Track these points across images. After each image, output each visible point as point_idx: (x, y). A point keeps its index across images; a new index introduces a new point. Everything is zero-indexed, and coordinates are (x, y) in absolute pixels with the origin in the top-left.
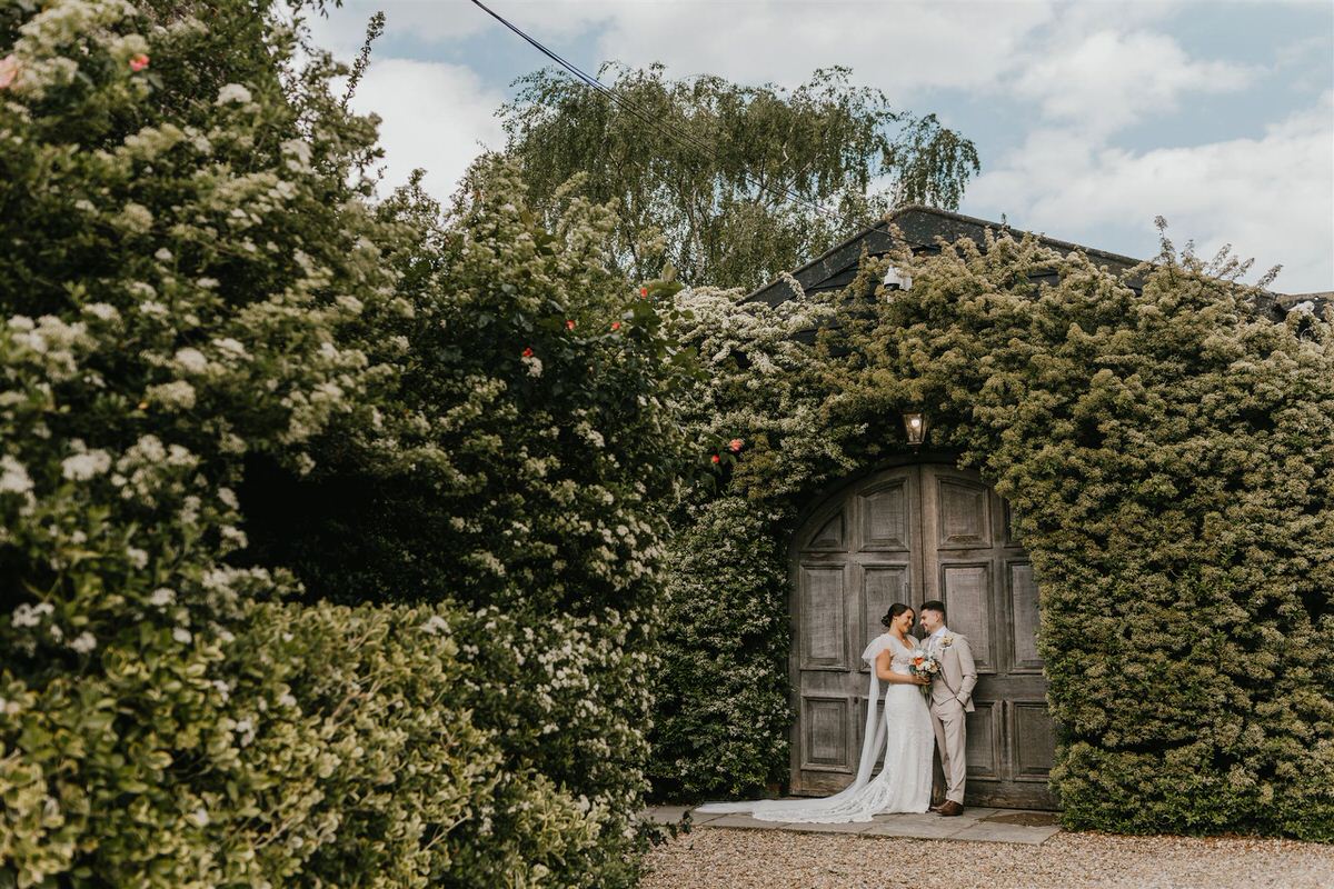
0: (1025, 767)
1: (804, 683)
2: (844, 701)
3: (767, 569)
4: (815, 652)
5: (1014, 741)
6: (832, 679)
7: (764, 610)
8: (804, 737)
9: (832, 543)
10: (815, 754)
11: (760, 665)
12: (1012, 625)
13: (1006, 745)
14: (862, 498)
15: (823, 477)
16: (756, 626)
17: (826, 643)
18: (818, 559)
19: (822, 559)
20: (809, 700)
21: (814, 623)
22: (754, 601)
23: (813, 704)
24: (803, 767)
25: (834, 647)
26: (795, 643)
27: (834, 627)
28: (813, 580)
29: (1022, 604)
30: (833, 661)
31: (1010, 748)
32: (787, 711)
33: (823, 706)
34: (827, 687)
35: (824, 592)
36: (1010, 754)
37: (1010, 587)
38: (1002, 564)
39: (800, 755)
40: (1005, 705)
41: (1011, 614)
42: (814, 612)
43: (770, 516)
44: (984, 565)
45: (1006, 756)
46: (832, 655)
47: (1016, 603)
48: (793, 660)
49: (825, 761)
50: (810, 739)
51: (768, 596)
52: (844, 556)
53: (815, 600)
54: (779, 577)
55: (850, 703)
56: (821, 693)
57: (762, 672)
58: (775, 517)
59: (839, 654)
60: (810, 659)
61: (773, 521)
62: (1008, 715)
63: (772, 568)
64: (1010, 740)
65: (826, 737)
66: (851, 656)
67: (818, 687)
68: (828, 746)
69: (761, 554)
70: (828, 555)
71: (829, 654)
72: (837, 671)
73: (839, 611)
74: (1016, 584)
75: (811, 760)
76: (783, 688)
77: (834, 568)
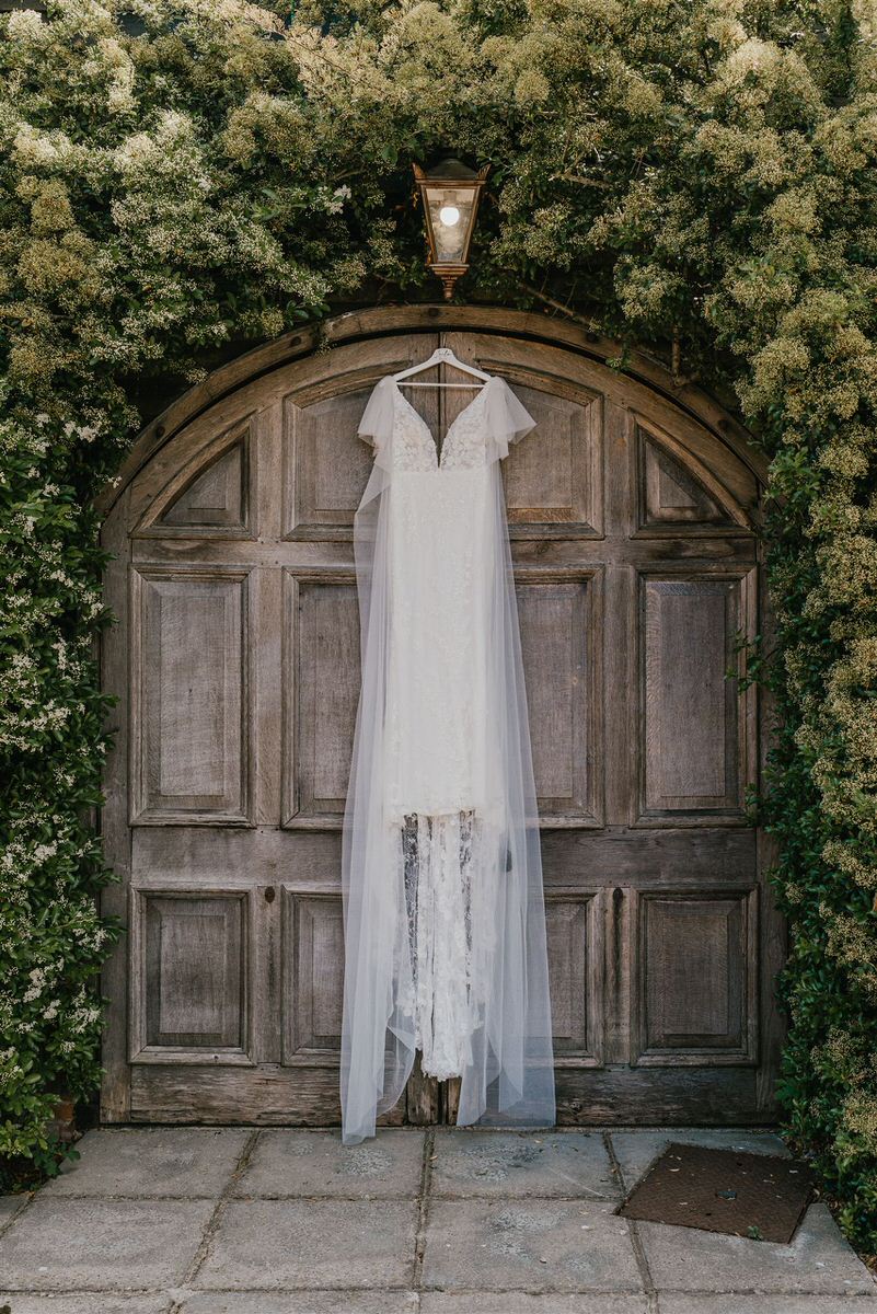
0: (658, 1032)
1: (139, 856)
2: (243, 898)
3: (59, 575)
4: (168, 783)
5: (637, 977)
6: (210, 847)
7: (52, 689)
8: (138, 987)
9: (214, 518)
10: (167, 1024)
11: (34, 834)
12: (641, 716)
13: (618, 987)
14: (294, 409)
15: (221, 329)
16: (30, 733)
17: (199, 759)
18: (181, 554)
19: (191, 554)
20: (152, 899)
21: (169, 711)
22: (21, 661)
23: (163, 908)
24: (135, 1057)
25: (217, 770)
26: (119, 758)
27: (218, 723)
28: (167, 606)
29: (667, 668)
30: (214, 802)
31: (626, 993)
32: (101, 935)
33: (186, 910)
34: (198, 865)
35: (193, 633)
36: (626, 1006)
37: (640, 629)
38: (624, 575)
39: (127, 1029)
40: (618, 897)
41: (641, 692)
42: (168, 685)
43: (70, 428)
44: (583, 580)
45: (617, 1010)
46: (214, 789)
47: (653, 664)
48: (112, 803)
49: (190, 1040)
50: (153, 989)
51: (61, 647)
52: (245, 548)
53: (171, 654)
54: (89, 597)
55: (256, 902)
56: (184, 880)
57: (44, 852)
58: (87, 433)
59: (230, 787)
60: (156, 796)
61: (80, 444)
62: (627, 921)
63: (70, 573)
64: (626, 975)
65: (195, 984)
66: (258, 789)
67: (177, 865)
68: (199, 1003)
69: (43, 534)
70: (205, 549)
71: (205, 785)
72: (223, 828)
73: (231, 683)
74: (654, 622)
75: (155, 1038)
76: (92, 880)
77: (219, 578)
